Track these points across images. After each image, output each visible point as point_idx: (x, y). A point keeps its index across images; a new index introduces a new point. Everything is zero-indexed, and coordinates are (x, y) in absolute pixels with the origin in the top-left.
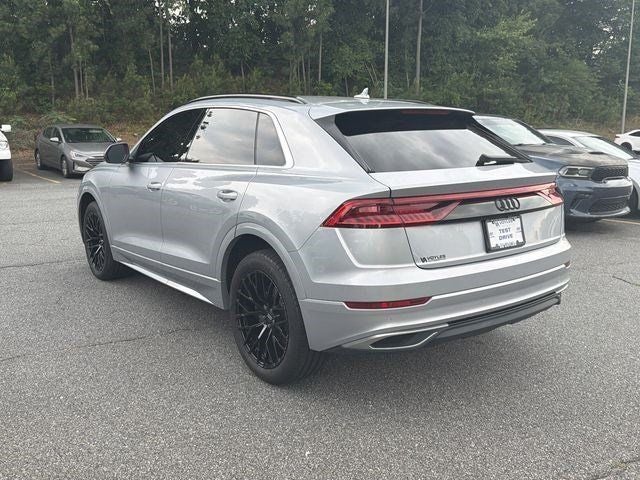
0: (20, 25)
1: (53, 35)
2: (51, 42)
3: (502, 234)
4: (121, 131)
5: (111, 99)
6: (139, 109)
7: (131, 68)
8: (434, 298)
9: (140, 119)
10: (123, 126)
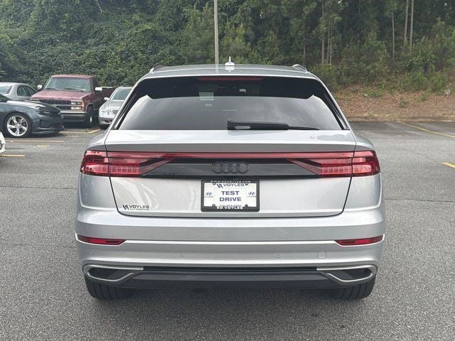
0: (283, 7)
1: (306, 13)
2: (304, 18)
3: (225, 196)
4: (354, 92)
5: (349, 64)
6: (372, 71)
7: (373, 34)
8: (126, 242)
9: (374, 81)
10: (357, 87)
